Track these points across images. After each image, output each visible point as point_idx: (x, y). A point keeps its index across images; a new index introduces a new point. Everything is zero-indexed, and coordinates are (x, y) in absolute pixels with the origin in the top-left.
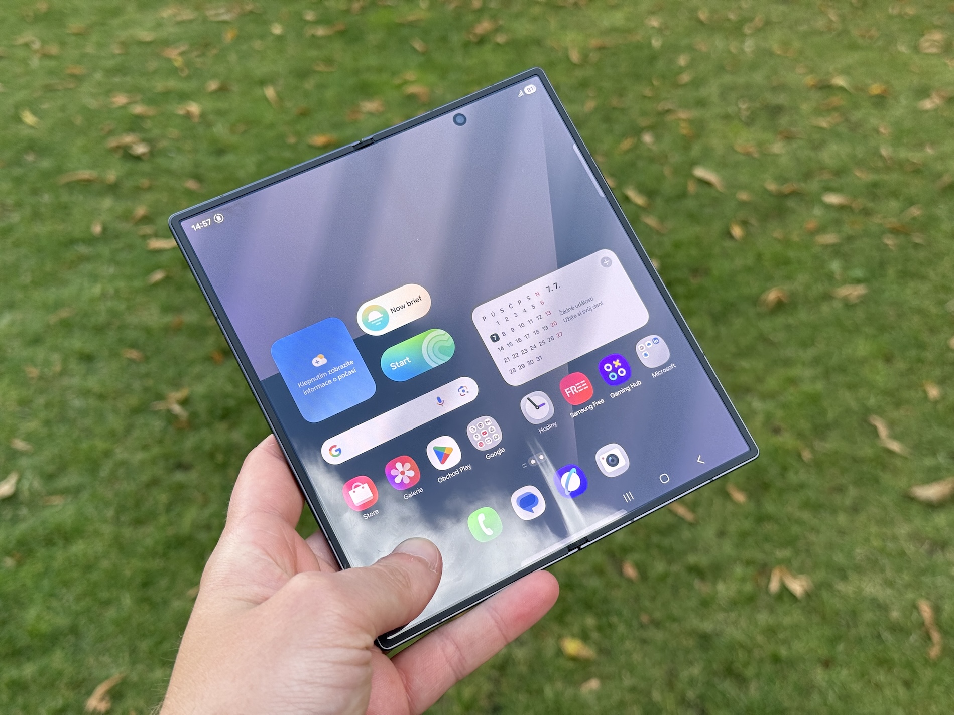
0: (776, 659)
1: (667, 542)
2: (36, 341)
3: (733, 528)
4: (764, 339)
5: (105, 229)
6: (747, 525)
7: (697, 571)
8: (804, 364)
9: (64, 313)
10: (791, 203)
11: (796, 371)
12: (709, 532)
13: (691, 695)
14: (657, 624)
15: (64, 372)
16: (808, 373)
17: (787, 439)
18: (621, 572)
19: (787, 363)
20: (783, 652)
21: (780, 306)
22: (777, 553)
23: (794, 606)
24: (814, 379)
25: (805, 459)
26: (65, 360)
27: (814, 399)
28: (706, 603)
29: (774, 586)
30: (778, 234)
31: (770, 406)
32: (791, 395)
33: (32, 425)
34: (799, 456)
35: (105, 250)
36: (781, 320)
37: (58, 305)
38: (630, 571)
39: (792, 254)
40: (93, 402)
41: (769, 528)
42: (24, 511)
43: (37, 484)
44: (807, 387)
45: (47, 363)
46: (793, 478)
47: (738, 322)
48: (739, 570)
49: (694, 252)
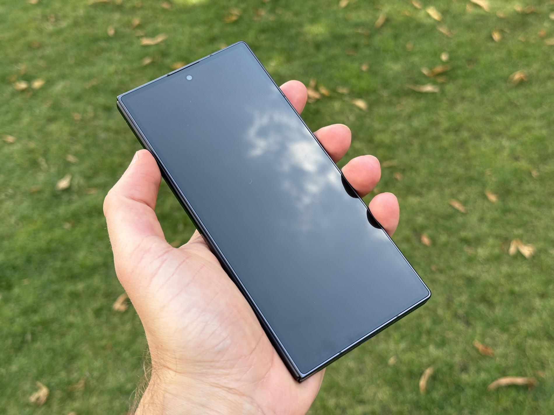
0: (512, 293)
1: (448, 224)
2: (78, 98)
3: (489, 216)
4: (511, 103)
5: (116, 32)
6: (497, 215)
7: (466, 241)
8: (535, 118)
9: (94, 82)
10: (530, 19)
11: (531, 123)
12: (473, 219)
13: (461, 312)
14: (441, 271)
15: (95, 117)
16: (537, 124)
17: (523, 164)
18: (420, 241)
19: (525, 117)
20: (517, 289)
21: (521, 83)
22: (515, 231)
23: (523, 262)
24: (541, 128)
25: (534, 176)
26: (95, 110)
27: (541, 140)
28: (471, 260)
29: (512, 250)
30: (521, 38)
31: (513, 144)
32: (527, 137)
33: (77, 147)
34: (530, 174)
35: (116, 45)
36: (521, 92)
37: (90, 77)
38: (426, 240)
39: (530, 50)
40: (112, 135)
41: (511, 217)
42: (75, 197)
43: (82, 181)
44: (537, 133)
45: (85, 111)
46: (526, 187)
47: (495, 93)
48: (491, 241)
49: (469, 49)
